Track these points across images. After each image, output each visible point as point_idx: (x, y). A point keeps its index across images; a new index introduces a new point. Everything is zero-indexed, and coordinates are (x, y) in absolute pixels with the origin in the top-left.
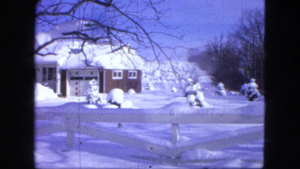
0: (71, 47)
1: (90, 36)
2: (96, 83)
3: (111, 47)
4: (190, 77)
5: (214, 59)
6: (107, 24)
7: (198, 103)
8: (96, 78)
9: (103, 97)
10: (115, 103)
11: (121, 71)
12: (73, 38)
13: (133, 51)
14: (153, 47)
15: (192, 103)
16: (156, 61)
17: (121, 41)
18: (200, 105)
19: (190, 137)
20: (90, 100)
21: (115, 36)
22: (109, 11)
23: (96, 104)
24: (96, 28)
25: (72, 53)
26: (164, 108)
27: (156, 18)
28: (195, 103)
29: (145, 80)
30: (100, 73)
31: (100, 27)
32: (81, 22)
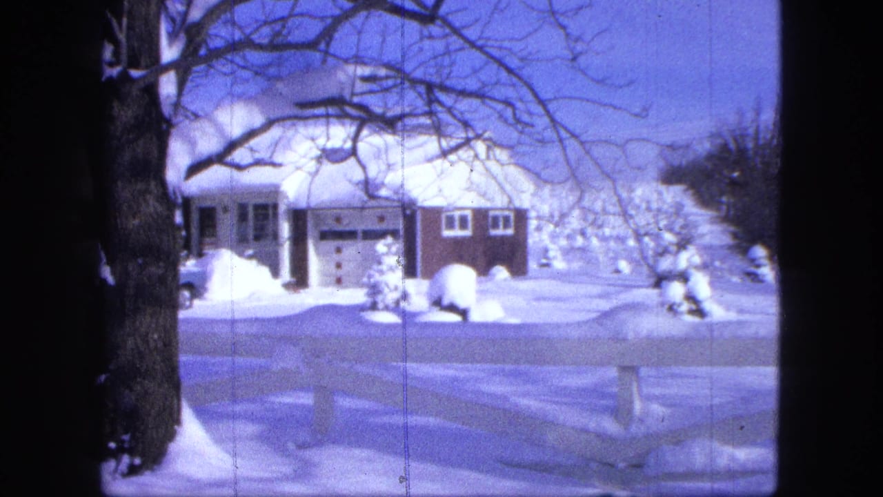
0: (321, 142)
1: (378, 110)
2: (394, 249)
3: (439, 141)
4: (670, 229)
5: (736, 174)
7: (694, 307)
8: (394, 233)
9: (418, 292)
10: (452, 308)
11: (469, 213)
12: (328, 116)
13: (502, 154)
14: (561, 140)
15: (675, 307)
16: (572, 183)
17: (466, 125)
18: (699, 312)
19: (671, 406)
20: (379, 298)
21: (450, 110)
22: (431, 37)
23: (396, 308)
24: (395, 86)
25: (325, 161)
26: (594, 320)
27: (571, 56)
28: (685, 307)
29: (537, 238)
30: (405, 216)
31: (407, 84)
32: (350, 68)
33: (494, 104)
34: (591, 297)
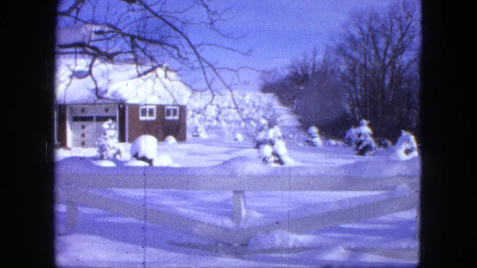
0: (72, 67)
1: (104, 50)
2: (113, 127)
3: (137, 68)
4: (264, 117)
5: (302, 88)
6: (130, 30)
7: (277, 159)
8: (114, 118)
9: (125, 150)
10: (144, 159)
11: (154, 107)
12: (76, 53)
13: (172, 75)
14: (203, 68)
15: (267, 159)
16: (209, 92)
17: (152, 59)
18: (280, 161)
19: (262, 212)
20: (104, 153)
21: (143, 50)
22: (133, 10)
23: (114, 159)
25: (74, 78)
26: (220, 165)
27: (210, 22)
28: (272, 159)
29: (191, 121)
30: (120, 109)
31: (120, 35)
32: (89, 27)
33: (167, 47)
34: (221, 153)
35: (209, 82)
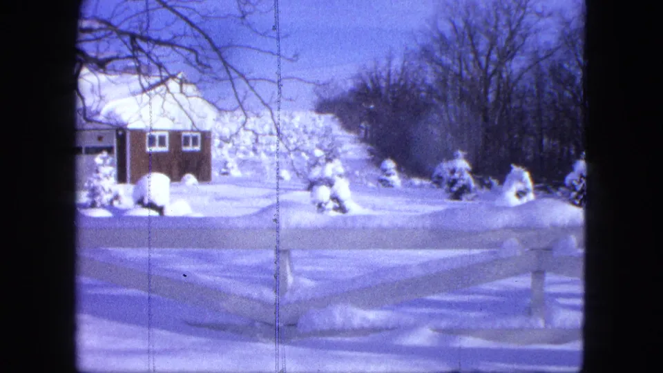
1: (92, 54)
2: (108, 161)
3: (140, 79)
4: (320, 147)
5: (372, 106)
6: (130, 27)
7: (337, 205)
8: (110, 150)
9: (126, 192)
10: (152, 206)
11: (166, 134)
13: (189, 89)
14: (231, 79)
15: (323, 205)
16: (239, 112)
17: (160, 66)
18: (341, 208)
19: (316, 280)
20: (97, 199)
21: (148, 55)
23: (110, 207)
24: (106, 36)
26: (256, 215)
27: (241, 15)
28: (331, 205)
29: (218, 153)
30: (118, 136)
31: (115, 35)
33: (180, 50)
34: (259, 197)
35: (241, 99)
